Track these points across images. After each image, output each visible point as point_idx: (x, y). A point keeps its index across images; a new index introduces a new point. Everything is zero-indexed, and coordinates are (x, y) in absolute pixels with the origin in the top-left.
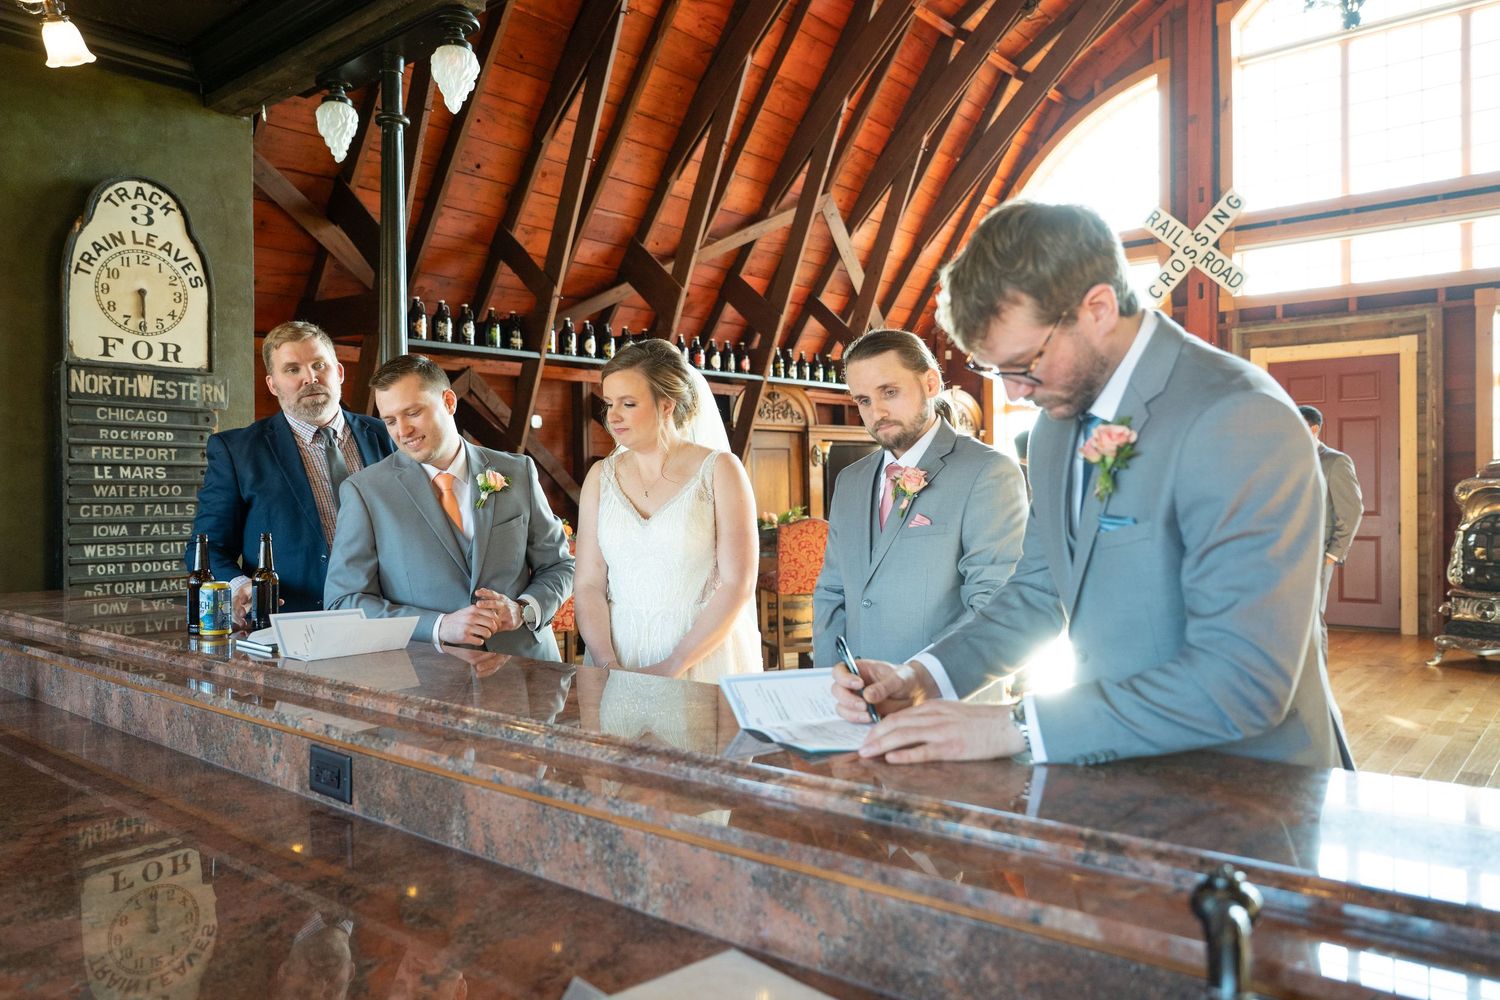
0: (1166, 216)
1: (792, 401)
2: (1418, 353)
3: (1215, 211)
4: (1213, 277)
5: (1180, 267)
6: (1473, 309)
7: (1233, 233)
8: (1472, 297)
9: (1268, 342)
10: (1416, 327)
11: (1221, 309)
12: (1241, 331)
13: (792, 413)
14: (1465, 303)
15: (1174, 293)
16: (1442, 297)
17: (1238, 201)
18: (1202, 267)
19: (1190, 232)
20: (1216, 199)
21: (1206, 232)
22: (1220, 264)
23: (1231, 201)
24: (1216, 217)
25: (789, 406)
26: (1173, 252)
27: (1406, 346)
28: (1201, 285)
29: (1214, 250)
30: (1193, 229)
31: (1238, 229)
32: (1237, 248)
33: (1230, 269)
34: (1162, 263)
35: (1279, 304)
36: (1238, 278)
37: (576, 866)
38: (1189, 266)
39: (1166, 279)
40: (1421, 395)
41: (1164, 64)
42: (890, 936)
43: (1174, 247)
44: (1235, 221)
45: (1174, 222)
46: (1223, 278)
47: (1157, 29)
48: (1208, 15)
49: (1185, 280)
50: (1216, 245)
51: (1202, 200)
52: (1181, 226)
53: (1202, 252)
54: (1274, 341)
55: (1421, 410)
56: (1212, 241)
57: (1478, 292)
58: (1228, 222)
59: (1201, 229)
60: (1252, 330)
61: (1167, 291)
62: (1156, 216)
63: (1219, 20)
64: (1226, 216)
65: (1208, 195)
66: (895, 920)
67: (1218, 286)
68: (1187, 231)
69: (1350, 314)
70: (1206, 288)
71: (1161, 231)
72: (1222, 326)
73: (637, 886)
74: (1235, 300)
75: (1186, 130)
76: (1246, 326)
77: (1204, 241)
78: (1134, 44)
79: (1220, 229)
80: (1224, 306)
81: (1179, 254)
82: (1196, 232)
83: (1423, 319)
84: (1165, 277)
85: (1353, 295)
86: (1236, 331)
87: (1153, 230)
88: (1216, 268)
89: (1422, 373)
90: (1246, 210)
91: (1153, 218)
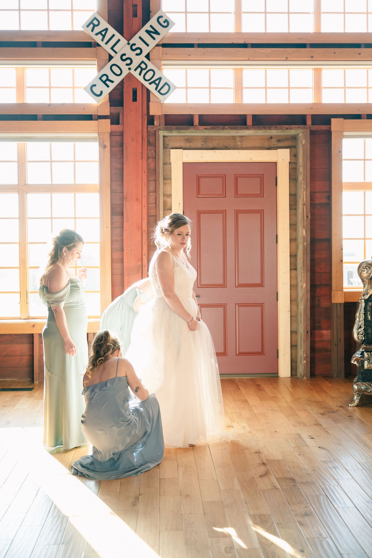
0: (104, 24)
2: (291, 162)
3: (147, 27)
4: (146, 84)
5: (118, 71)
6: (329, 133)
7: (161, 48)
8: (329, 123)
9: (183, 144)
11: (151, 114)
12: (166, 133)
14: (324, 127)
15: (110, 94)
16: (309, 122)
17: (166, 21)
18: (136, 74)
19: (126, 42)
20: (146, 18)
21: (140, 44)
22: (151, 73)
23: (161, 20)
24: (148, 32)
27: (282, 157)
28: (135, 92)
29: (146, 61)
30: (129, 40)
31: (165, 45)
32: (165, 62)
33: (160, 79)
34: (100, 68)
35: (197, 113)
36: (166, 87)
38: (125, 72)
39: (106, 81)
40: (293, 195)
43: (112, 54)
45: (112, 31)
46: (154, 86)
49: (122, 82)
50: (148, 57)
51: (135, 15)
52: (118, 36)
53: (137, 60)
54: (188, 145)
55: (293, 206)
56: (145, 53)
57: (333, 120)
58: (157, 38)
59: (135, 40)
60: (175, 133)
61: (107, 91)
62: (96, 22)
64: (157, 33)
65: (140, 12)
67: (149, 92)
68: (123, 41)
69: (247, 128)
70: (139, 93)
71: (100, 37)
72: (151, 127)
74: (163, 106)
76: (170, 130)
77: (138, 51)
79: (152, 43)
80: (155, 110)
81: (116, 60)
82: (131, 42)
83: (294, 138)
84: (104, 78)
85: (249, 112)
86: (162, 133)
87: (93, 35)
88: (148, 77)
89: (293, 178)
90: (173, 30)
91: (93, 24)
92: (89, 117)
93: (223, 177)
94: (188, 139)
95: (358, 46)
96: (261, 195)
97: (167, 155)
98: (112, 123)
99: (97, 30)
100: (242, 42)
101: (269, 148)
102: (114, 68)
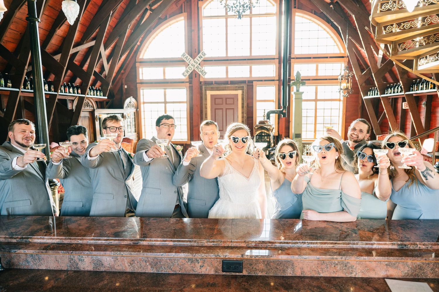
0: (187, 55)
1: (89, 102)
2: (242, 94)
3: (199, 56)
4: (198, 72)
5: (191, 69)
6: (252, 85)
7: (203, 61)
8: (253, 83)
9: (210, 89)
10: (242, 88)
12: (205, 86)
13: (90, 105)
14: (251, 84)
15: (189, 75)
16: (247, 82)
18: (196, 69)
20: (199, 53)
21: (197, 61)
23: (203, 54)
24: (199, 57)
25: (88, 103)
26: (189, 65)
27: (239, 92)
28: (196, 74)
29: (199, 65)
30: (194, 59)
31: (204, 61)
32: (204, 66)
33: (203, 71)
34: (186, 68)
35: (213, 80)
36: (205, 73)
37: (334, 272)
38: (193, 69)
39: (187, 72)
40: (243, 104)
41: (185, 14)
42: (417, 268)
43: (189, 64)
44: (204, 59)
45: (189, 57)
46: (201, 73)
47: (183, 4)
48: (196, 3)
49: (192, 72)
50: (199, 64)
51: (195, 52)
52: (191, 58)
53: (196, 66)
55: (243, 107)
56: (198, 63)
57: (254, 82)
58: (202, 59)
59: (196, 59)
60: (207, 86)
61: (188, 75)
62: (184, 55)
63: (199, 6)
64: (202, 57)
65: (197, 51)
66: (419, 265)
67: (200, 75)
68: (192, 60)
69: (229, 84)
70: (197, 75)
71: (186, 59)
72: (201, 85)
73: (353, 272)
74: (204, 78)
75: (191, 33)
77: (196, 63)
78: (177, 6)
79: (200, 60)
80: (201, 80)
81: (190, 66)
82: (194, 60)
83: (243, 87)
84: (187, 71)
85: (229, 80)
86: (204, 87)
87: (183, 58)
88: (199, 70)
89: (243, 99)
90: (206, 56)
91: (183, 55)
92: (183, 82)
93: (222, 98)
94: (212, 88)
95: (262, 59)
96: (233, 104)
97: (206, 93)
98: (189, 84)
99: (185, 57)
100: (226, 59)
101: (236, 90)
102: (190, 68)
